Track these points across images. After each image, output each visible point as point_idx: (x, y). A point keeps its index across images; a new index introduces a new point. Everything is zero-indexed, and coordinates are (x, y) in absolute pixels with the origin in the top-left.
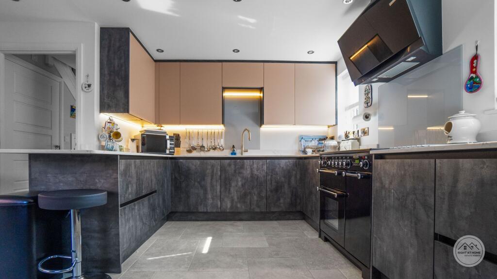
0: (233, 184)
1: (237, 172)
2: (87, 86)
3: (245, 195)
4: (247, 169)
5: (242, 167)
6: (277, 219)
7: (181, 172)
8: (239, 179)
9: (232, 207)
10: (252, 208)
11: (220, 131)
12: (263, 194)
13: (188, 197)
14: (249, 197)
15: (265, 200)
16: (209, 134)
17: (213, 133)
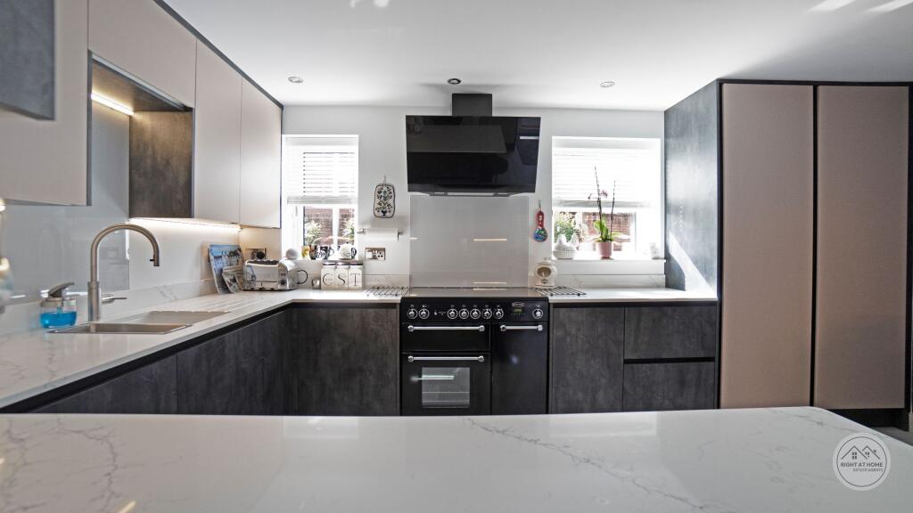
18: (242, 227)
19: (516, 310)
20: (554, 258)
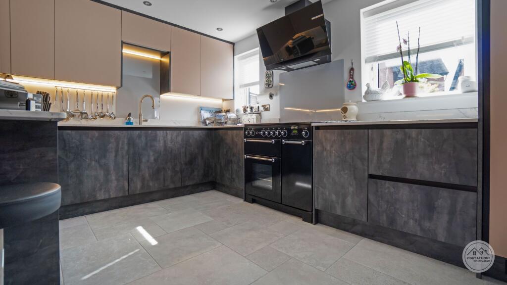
0: (144, 160)
1: (149, 144)
3: (158, 171)
4: (159, 141)
5: (155, 138)
6: (191, 193)
7: (67, 148)
8: (151, 153)
9: (142, 187)
10: (166, 185)
11: (110, 94)
12: (178, 169)
13: (81, 182)
14: (162, 173)
15: (179, 174)
17: (100, 97)
18: (224, 100)
19: (294, 131)
20: (364, 101)
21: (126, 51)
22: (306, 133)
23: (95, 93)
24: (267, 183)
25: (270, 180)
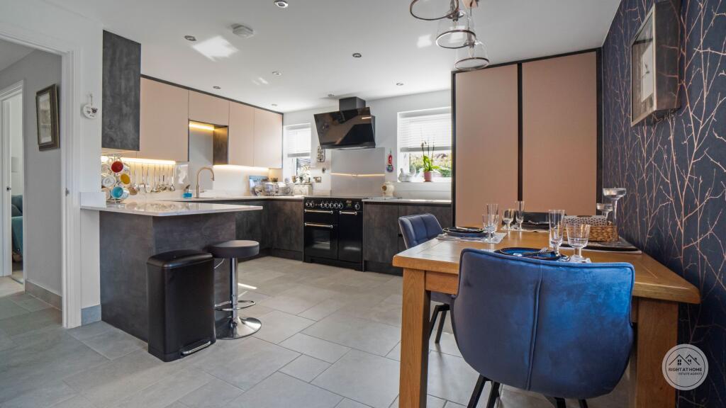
2: (91, 110)
11: (171, 166)
16: (157, 169)
17: (162, 170)
18: (270, 169)
20: (399, 181)
21: (193, 126)
22: (358, 207)
23: (157, 166)
24: (326, 245)
25: (328, 243)
